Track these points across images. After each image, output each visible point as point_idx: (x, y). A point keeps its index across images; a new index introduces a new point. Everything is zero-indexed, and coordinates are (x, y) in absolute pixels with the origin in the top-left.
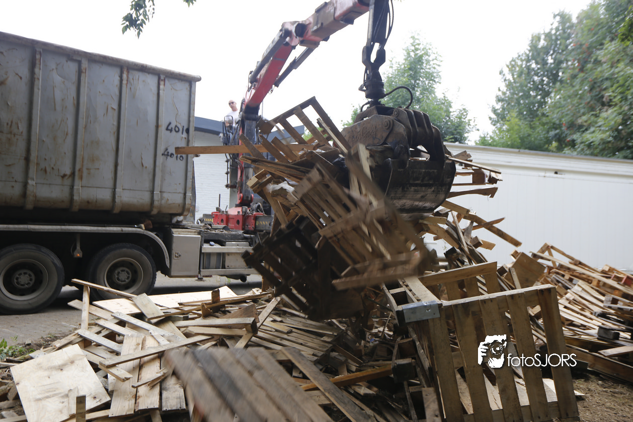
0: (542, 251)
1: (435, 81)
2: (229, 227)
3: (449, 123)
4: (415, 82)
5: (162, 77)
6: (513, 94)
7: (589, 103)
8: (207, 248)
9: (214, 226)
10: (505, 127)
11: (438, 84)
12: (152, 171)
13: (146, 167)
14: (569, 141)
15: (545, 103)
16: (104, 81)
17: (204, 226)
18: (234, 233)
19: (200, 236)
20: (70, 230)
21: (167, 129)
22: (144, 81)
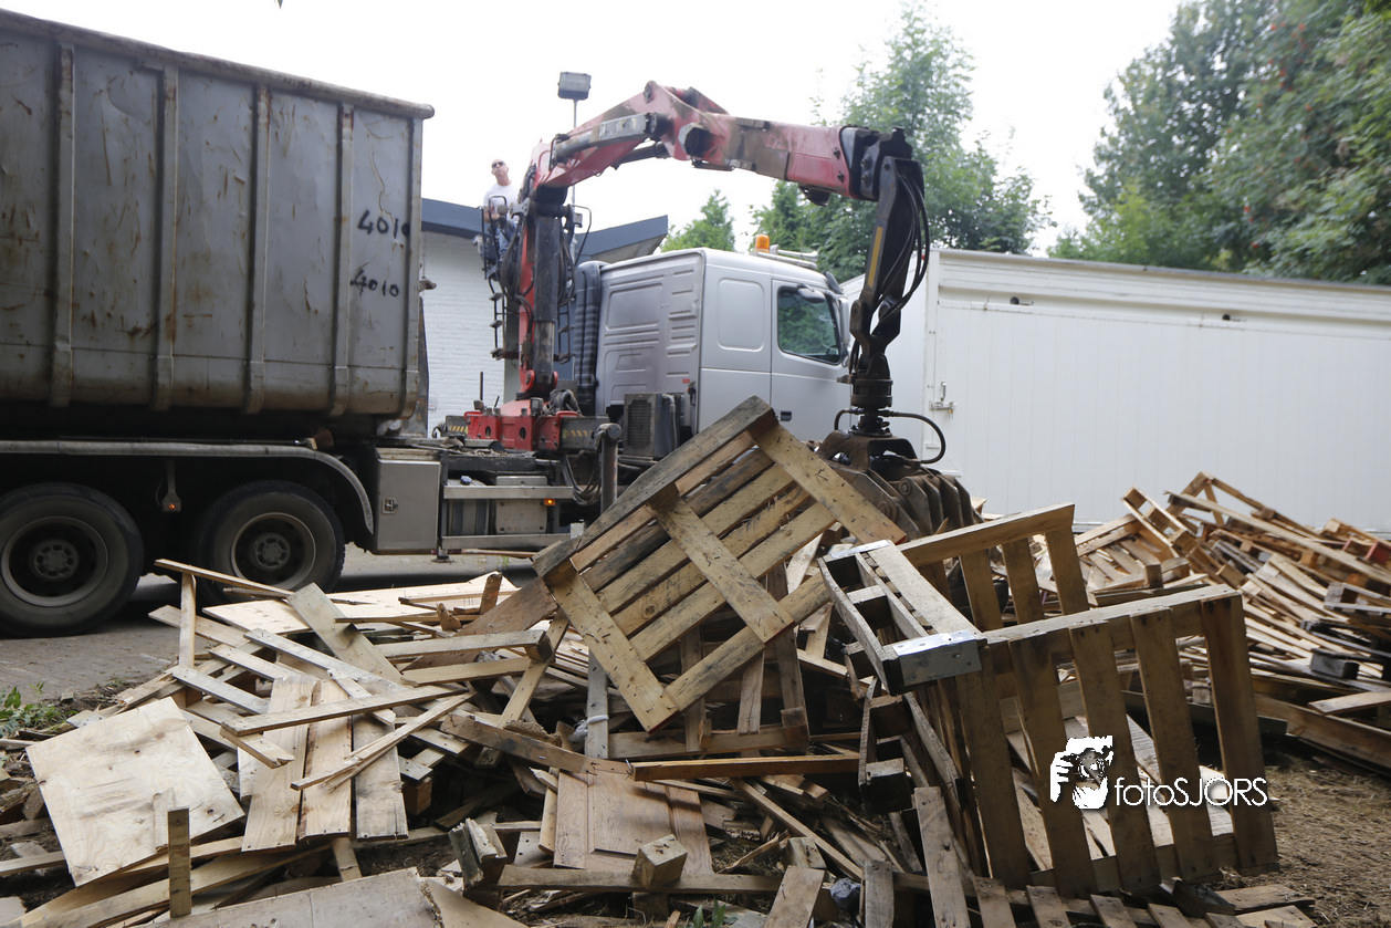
0: (1193, 490)
1: (958, 114)
2: (503, 445)
3: (991, 209)
4: (914, 117)
5: (347, 109)
6: (1134, 141)
7: (1303, 159)
8: (454, 488)
9: (471, 441)
10: (1115, 217)
11: (965, 121)
12: (329, 319)
13: (316, 312)
14: (1256, 247)
15: (1204, 162)
16: (216, 118)
17: (447, 443)
18: (513, 456)
19: (438, 463)
20: (151, 451)
21: (361, 226)
22: (305, 118)
